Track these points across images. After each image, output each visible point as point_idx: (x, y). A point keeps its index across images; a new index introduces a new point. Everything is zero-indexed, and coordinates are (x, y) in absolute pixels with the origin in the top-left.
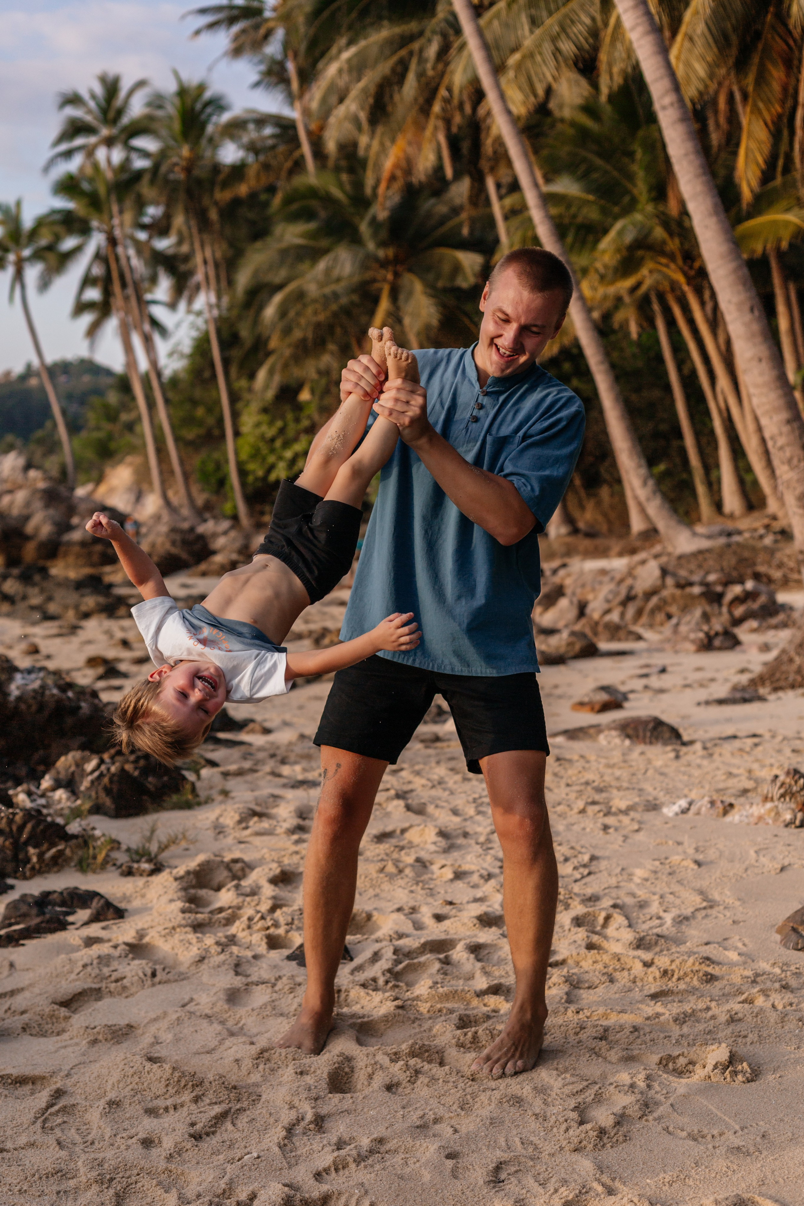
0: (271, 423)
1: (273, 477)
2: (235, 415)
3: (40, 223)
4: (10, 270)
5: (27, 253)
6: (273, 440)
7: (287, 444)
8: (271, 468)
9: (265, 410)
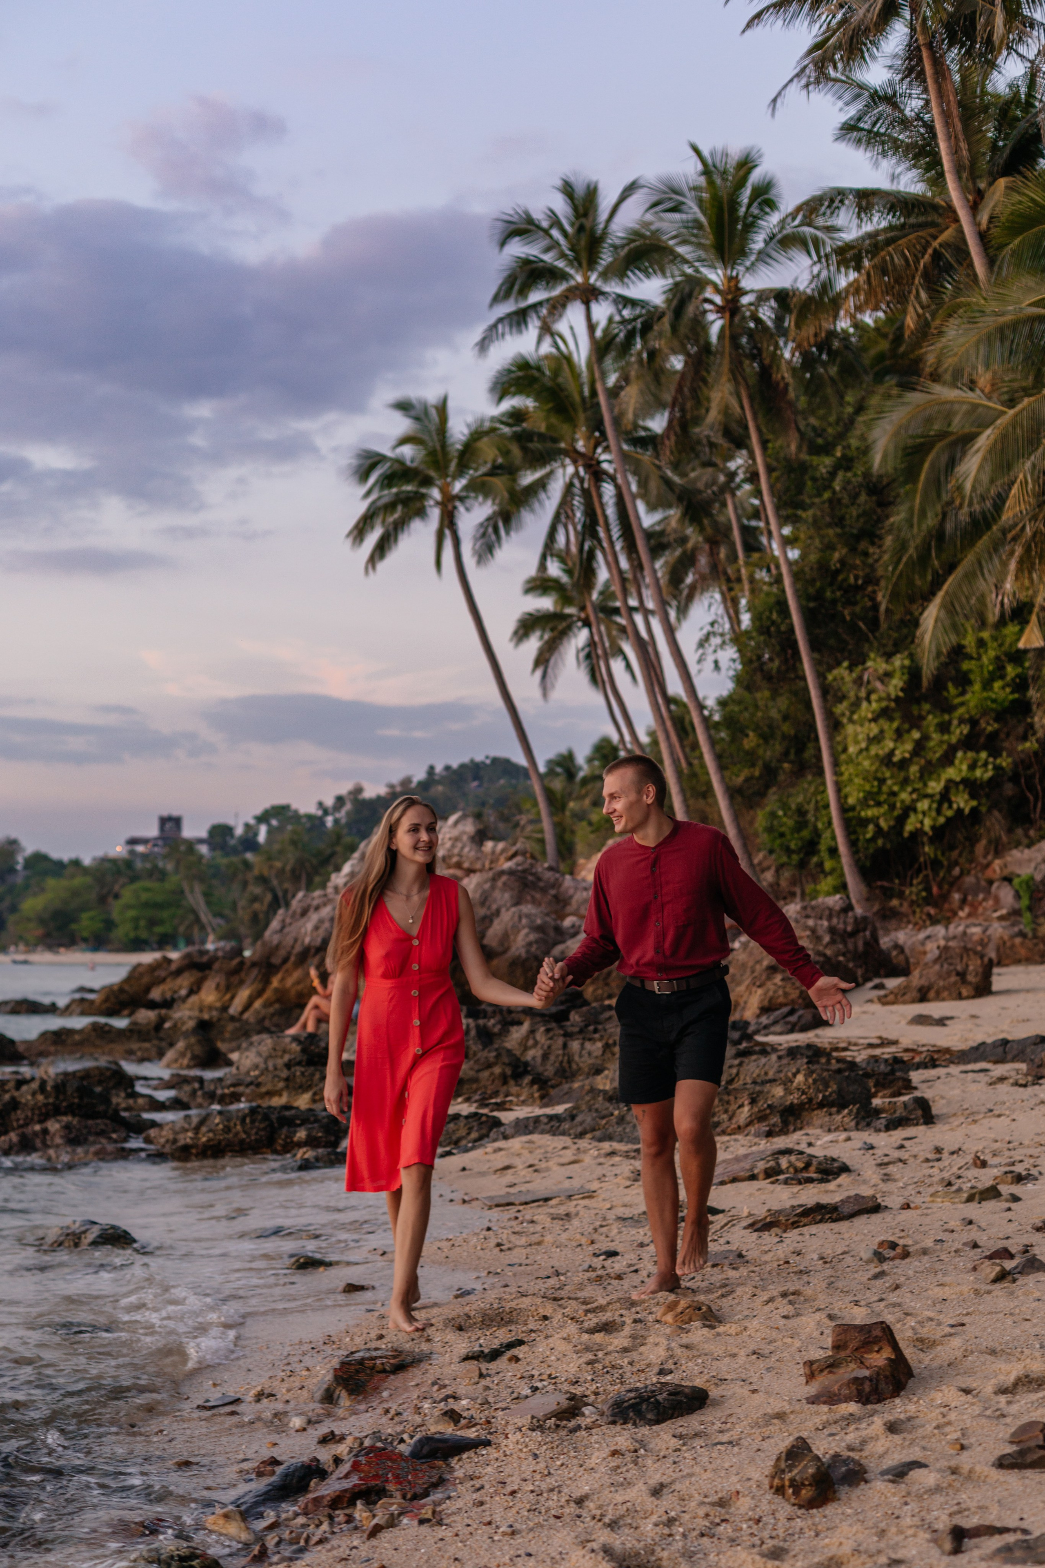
0: (899, 734)
1: (910, 826)
2: (835, 725)
3: (477, 435)
4: (435, 514)
5: (458, 486)
6: (904, 764)
7: (929, 771)
8: (909, 809)
9: (884, 714)
